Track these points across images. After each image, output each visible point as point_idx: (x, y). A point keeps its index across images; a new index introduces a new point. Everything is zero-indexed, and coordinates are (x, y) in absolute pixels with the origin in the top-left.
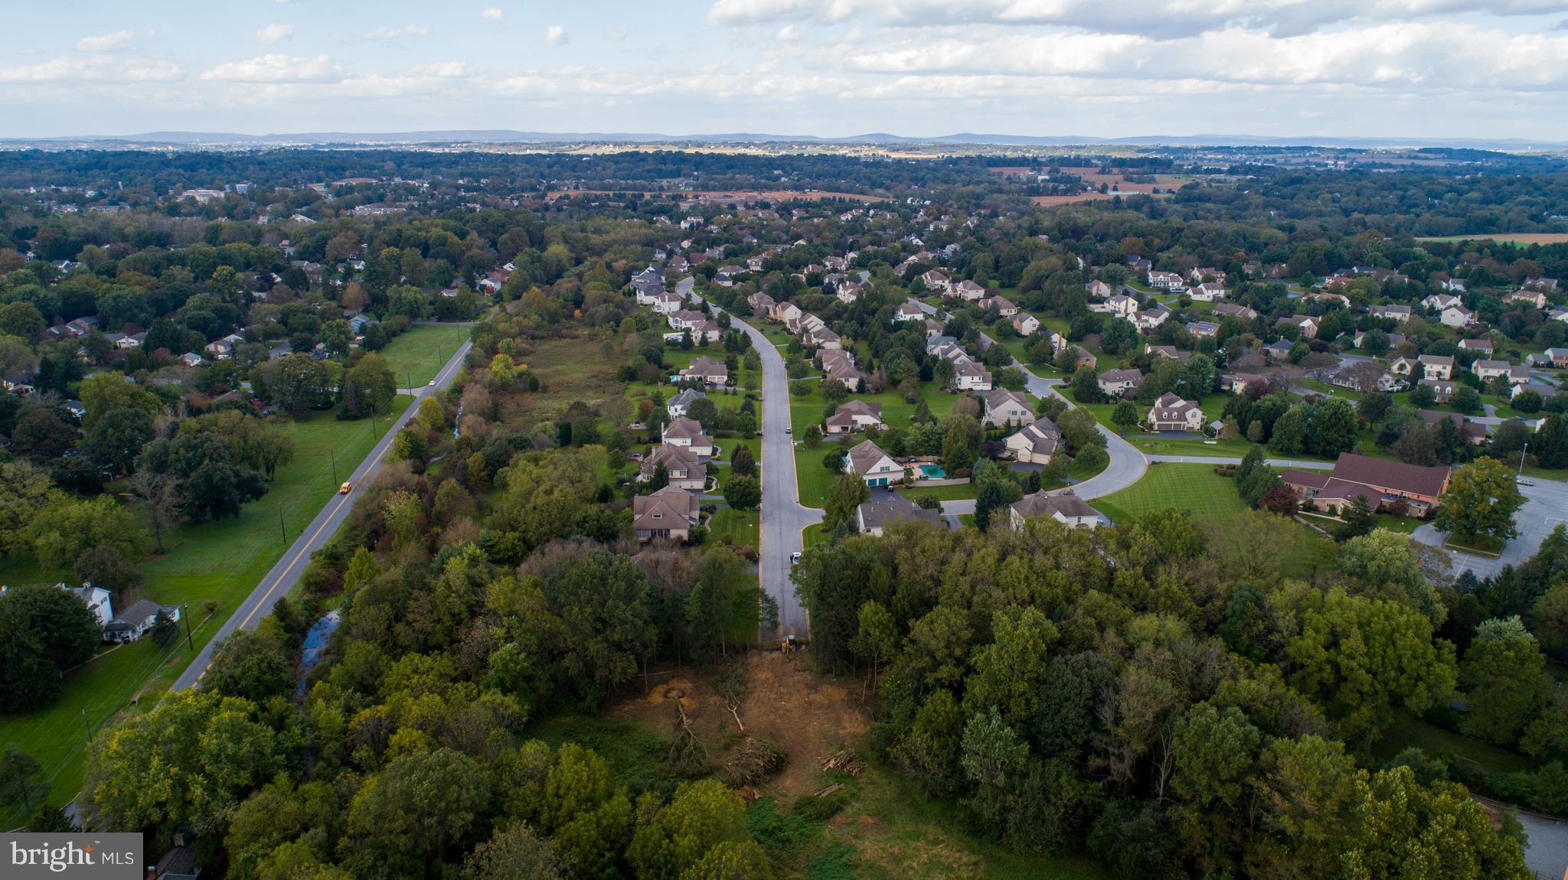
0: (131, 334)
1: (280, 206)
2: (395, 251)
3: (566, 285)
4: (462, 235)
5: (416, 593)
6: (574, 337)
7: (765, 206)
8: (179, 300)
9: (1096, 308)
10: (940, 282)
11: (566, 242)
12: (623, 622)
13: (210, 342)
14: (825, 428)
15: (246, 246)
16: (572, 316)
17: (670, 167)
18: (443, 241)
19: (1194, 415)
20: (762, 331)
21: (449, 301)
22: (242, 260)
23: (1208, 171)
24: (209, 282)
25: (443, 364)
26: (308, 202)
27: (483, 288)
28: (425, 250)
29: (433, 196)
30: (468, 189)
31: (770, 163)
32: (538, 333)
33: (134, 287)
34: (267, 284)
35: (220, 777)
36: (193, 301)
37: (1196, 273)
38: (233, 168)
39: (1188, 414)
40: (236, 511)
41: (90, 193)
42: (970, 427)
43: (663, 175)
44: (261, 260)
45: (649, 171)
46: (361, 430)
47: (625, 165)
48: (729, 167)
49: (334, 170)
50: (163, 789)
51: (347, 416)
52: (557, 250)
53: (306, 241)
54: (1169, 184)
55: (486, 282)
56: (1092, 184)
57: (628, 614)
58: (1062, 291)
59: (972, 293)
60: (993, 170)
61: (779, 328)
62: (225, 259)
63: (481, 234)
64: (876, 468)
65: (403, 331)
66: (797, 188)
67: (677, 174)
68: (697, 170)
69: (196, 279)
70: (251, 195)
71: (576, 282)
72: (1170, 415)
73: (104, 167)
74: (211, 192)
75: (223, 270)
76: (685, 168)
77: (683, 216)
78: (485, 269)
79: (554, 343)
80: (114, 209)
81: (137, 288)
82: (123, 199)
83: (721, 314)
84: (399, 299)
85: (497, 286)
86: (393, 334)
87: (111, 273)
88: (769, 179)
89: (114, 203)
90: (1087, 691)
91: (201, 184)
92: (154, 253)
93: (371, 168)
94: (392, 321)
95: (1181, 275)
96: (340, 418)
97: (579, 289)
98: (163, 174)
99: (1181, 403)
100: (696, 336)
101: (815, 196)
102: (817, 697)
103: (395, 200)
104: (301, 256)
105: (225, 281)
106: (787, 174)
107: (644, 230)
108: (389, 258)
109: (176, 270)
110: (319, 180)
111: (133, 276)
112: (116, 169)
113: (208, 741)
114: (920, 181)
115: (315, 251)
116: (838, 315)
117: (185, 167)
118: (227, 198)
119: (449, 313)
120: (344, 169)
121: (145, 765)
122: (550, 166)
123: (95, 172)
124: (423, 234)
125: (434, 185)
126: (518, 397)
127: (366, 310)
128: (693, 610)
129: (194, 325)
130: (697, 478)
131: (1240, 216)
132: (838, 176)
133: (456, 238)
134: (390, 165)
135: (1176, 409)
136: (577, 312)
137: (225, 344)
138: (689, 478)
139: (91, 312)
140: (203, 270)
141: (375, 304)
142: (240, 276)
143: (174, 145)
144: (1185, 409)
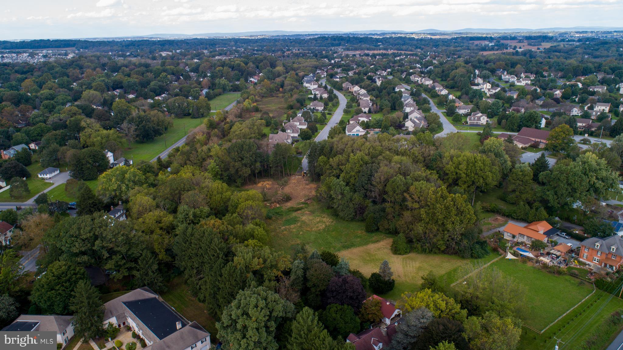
0: (132, 94)
1: (189, 57)
2: (221, 68)
3: (278, 80)
4: (246, 64)
5: (193, 152)
6: (277, 97)
7: (367, 55)
8: (148, 83)
9: (475, 88)
10: (417, 79)
11: (284, 66)
12: (246, 158)
13: (156, 96)
14: (349, 122)
15: (172, 67)
16: (279, 90)
17: (337, 42)
18: (239, 65)
19: (484, 119)
20: (344, 95)
21: (238, 85)
22: (171, 72)
23: (569, 41)
24: (159, 78)
25: (230, 104)
26: (199, 56)
27: (251, 81)
28: (233, 68)
29: (244, 53)
30: (257, 51)
31: (378, 40)
32: (265, 95)
33: (134, 79)
34: (178, 79)
35: (130, 185)
36: (152, 83)
37: (523, 75)
38: (177, 45)
39: (482, 118)
40: (153, 139)
41: (128, 54)
42: (400, 122)
43: (333, 45)
44: (177, 72)
45: (329, 44)
46: (198, 121)
47: (319, 41)
48: (360, 42)
49: (212, 45)
50: (115, 187)
51: (194, 117)
52: (279, 68)
53: (193, 66)
54: (547, 45)
55: (252, 79)
56: (510, 46)
57: (248, 155)
58: (461, 80)
59: (429, 82)
60: (471, 42)
61: (350, 94)
62: (165, 71)
63: (254, 63)
64: (355, 130)
65: (220, 94)
66: (385, 49)
67: (339, 45)
68: (347, 43)
69: (155, 77)
70: (181, 54)
71: (283, 79)
72: (474, 119)
73: (134, 45)
74: (168, 53)
75: (164, 74)
76: (342, 43)
77: (333, 59)
78: (252, 75)
79: (270, 98)
80: (135, 58)
81: (136, 80)
82: (138, 55)
83: (330, 89)
84: (219, 83)
85: (256, 81)
86: (216, 95)
87: (129, 75)
88: (375, 46)
89: (135, 57)
90: (369, 172)
91: (165, 50)
92: (143, 69)
93: (226, 44)
94: (217, 91)
95: (516, 76)
96: (192, 118)
97: (283, 81)
98: (153, 47)
99: (480, 114)
100: (318, 96)
101: (390, 52)
102: (307, 187)
103: (230, 54)
104: (191, 71)
105: (164, 78)
106: (383, 44)
107: (315, 63)
108: (219, 71)
109: (149, 74)
110: (206, 49)
111: (135, 76)
112: (138, 46)
113: (127, 176)
114: (437, 46)
115: (196, 69)
116: (373, 90)
117: (161, 45)
118: (173, 54)
119: (236, 89)
120: (216, 45)
121: (111, 180)
122: (291, 43)
123: (131, 47)
124: (233, 63)
125: (245, 50)
126: (251, 113)
127: (209, 88)
128: (271, 158)
129: (151, 90)
130: (295, 133)
131: (569, 58)
132: (403, 45)
133: (243, 65)
134: (233, 43)
135: (477, 117)
136: (281, 89)
137: (161, 97)
138: (293, 132)
139: (122, 87)
140: (157, 74)
141: (212, 86)
142: (169, 76)
143: (160, 38)
144: (481, 116)
